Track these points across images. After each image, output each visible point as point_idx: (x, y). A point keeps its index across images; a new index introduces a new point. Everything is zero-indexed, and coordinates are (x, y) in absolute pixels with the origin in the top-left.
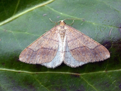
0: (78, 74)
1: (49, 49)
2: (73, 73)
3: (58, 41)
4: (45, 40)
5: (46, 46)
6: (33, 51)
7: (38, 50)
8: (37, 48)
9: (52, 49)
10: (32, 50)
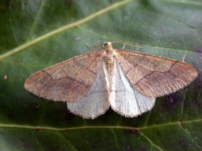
0: (135, 129)
1: (78, 82)
2: (126, 128)
3: (95, 74)
4: (76, 66)
5: (75, 76)
6: (52, 78)
7: (60, 79)
8: (59, 76)
9: (82, 83)
10: (50, 76)
